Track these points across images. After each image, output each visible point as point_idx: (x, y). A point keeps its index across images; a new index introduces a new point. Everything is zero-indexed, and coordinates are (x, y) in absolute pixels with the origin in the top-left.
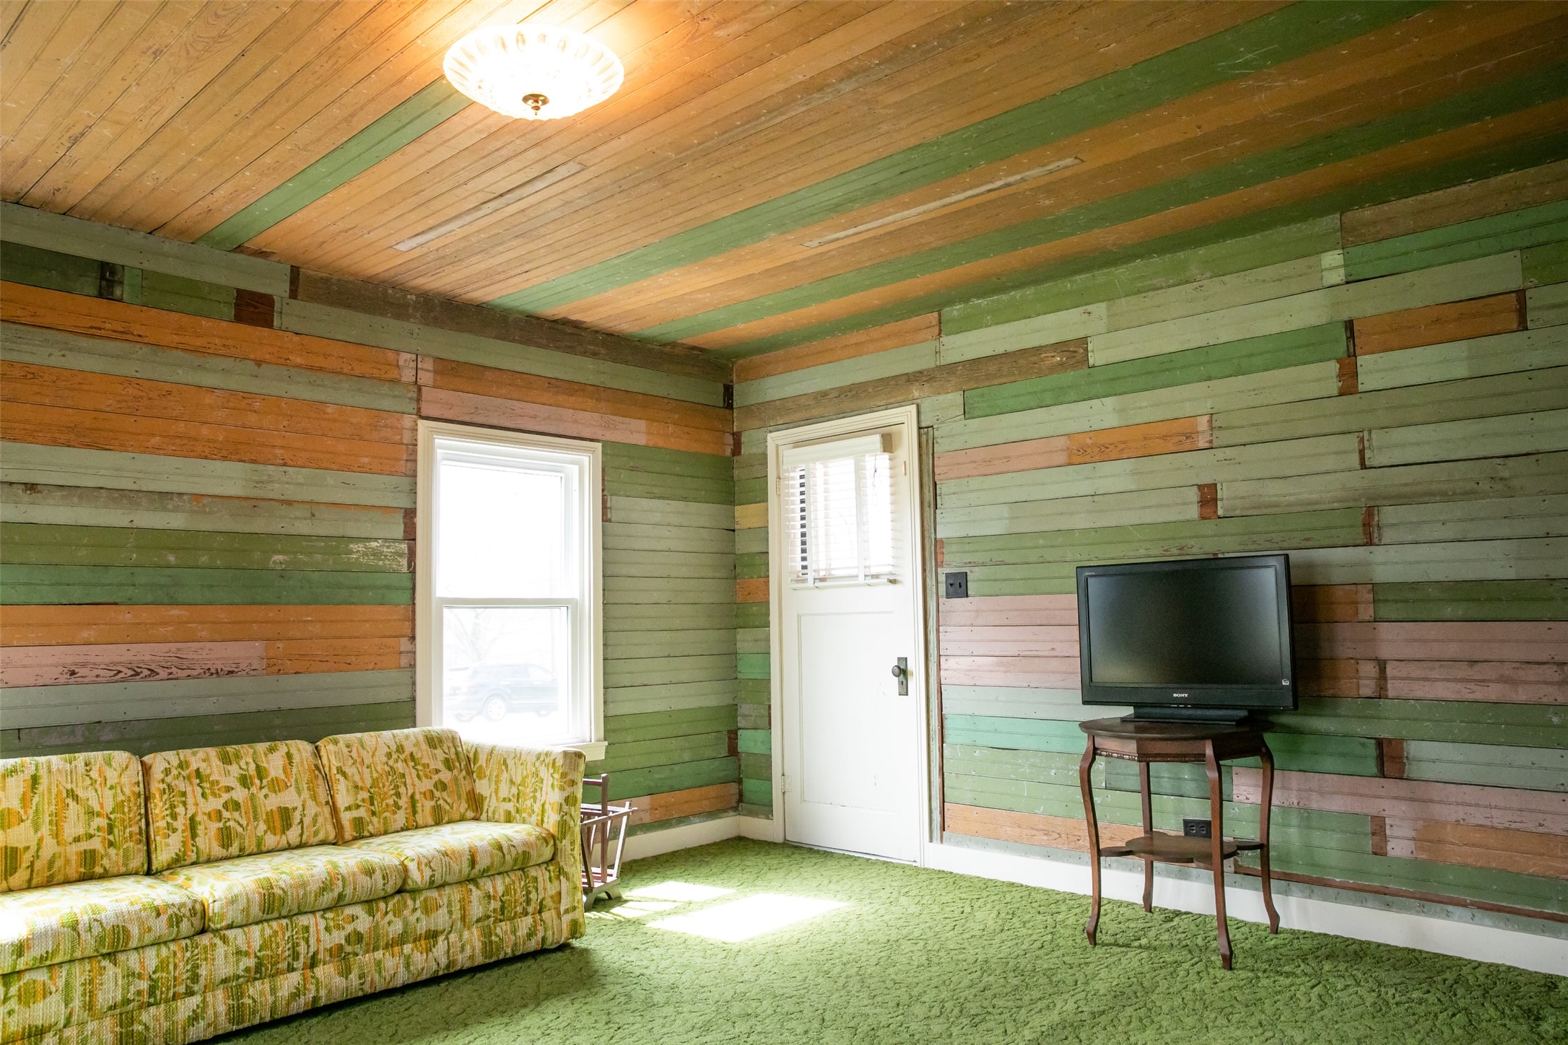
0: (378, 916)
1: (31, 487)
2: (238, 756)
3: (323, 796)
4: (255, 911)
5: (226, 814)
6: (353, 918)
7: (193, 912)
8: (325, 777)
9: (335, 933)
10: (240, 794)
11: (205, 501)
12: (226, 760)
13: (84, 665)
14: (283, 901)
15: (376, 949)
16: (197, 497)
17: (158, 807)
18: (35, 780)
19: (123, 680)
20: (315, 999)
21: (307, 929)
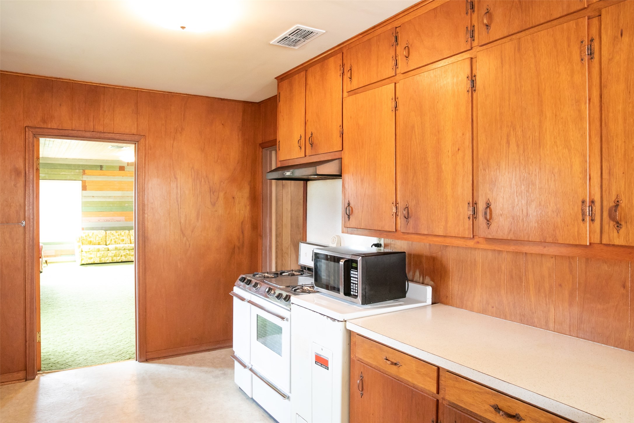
0: (130, 252)
1: (93, 197)
2: (118, 232)
3: (129, 238)
4: (114, 249)
5: (115, 239)
6: (127, 251)
7: (107, 248)
8: (130, 236)
9: (124, 253)
10: (118, 237)
11: (116, 197)
12: (116, 232)
13: (100, 219)
14: (117, 248)
15: (130, 256)
16: (115, 196)
17: (107, 238)
18: (93, 233)
19: (105, 222)
20: (122, 260)
21: (120, 252)
